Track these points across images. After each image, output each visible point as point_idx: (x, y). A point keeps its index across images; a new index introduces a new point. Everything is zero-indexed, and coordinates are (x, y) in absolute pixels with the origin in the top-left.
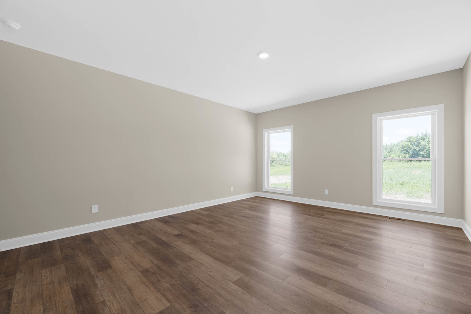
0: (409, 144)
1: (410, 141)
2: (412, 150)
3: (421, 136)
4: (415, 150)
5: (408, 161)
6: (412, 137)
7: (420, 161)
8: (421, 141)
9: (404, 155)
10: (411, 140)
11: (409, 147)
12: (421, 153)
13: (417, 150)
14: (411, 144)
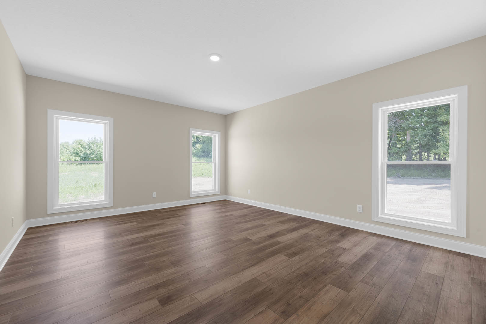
0: (80, 147)
1: (80, 145)
2: (83, 153)
3: (92, 141)
4: (86, 153)
5: (80, 164)
6: (82, 140)
7: (92, 164)
8: (91, 145)
9: (75, 158)
10: (81, 143)
11: (80, 150)
12: (92, 156)
13: (89, 153)
14: (81, 147)
